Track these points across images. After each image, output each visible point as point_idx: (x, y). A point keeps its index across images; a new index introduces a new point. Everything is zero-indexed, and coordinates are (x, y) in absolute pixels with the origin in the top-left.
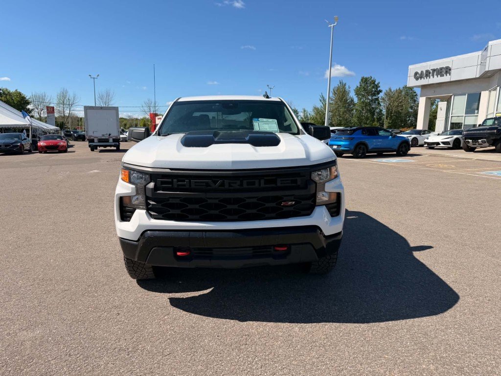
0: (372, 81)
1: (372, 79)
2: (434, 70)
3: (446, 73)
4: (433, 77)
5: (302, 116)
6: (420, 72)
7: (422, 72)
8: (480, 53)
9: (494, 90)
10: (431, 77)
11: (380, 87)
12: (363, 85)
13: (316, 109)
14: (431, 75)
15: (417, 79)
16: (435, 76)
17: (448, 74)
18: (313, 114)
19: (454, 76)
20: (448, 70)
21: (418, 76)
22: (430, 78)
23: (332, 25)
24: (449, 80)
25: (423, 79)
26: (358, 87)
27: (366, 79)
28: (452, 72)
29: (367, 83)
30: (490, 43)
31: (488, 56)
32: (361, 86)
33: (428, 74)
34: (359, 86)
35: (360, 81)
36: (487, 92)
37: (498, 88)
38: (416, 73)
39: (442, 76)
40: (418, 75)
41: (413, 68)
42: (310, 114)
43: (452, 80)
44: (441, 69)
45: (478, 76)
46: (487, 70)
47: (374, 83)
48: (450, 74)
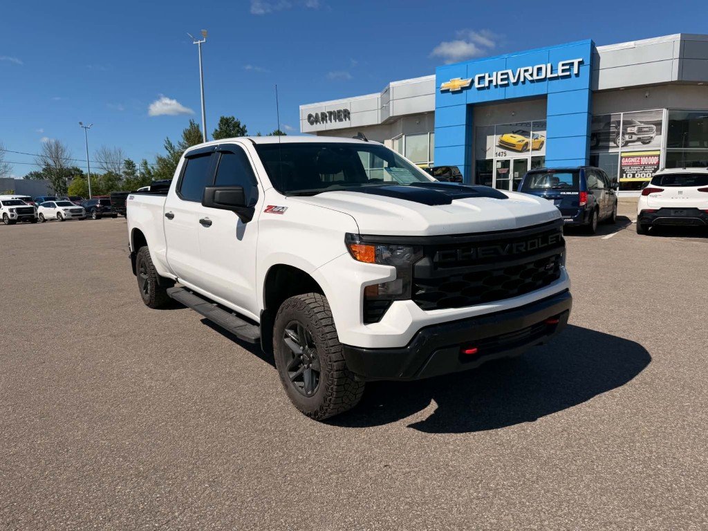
0: (236, 123)
1: (236, 120)
2: (331, 113)
3: (345, 116)
4: (331, 122)
5: (143, 171)
6: (314, 115)
7: (317, 114)
8: (378, 95)
9: (397, 139)
10: (329, 121)
11: (246, 131)
12: (224, 128)
13: (160, 160)
14: (328, 118)
15: (312, 123)
16: (333, 121)
17: (347, 119)
18: (156, 167)
19: (354, 122)
20: (346, 114)
21: (313, 120)
22: (327, 122)
23: (199, 42)
24: (348, 126)
25: (318, 123)
26: (216, 130)
27: (227, 120)
28: (352, 116)
29: (228, 126)
30: (392, 84)
31: (391, 98)
32: (221, 129)
33: (324, 117)
34: (218, 130)
35: (219, 122)
36: (390, 141)
37: (404, 136)
38: (310, 116)
39: (341, 120)
40: (312, 118)
41: (306, 109)
42: (153, 168)
43: (353, 126)
44: (339, 112)
45: (380, 123)
46: (391, 115)
47: (238, 126)
48: (349, 119)
